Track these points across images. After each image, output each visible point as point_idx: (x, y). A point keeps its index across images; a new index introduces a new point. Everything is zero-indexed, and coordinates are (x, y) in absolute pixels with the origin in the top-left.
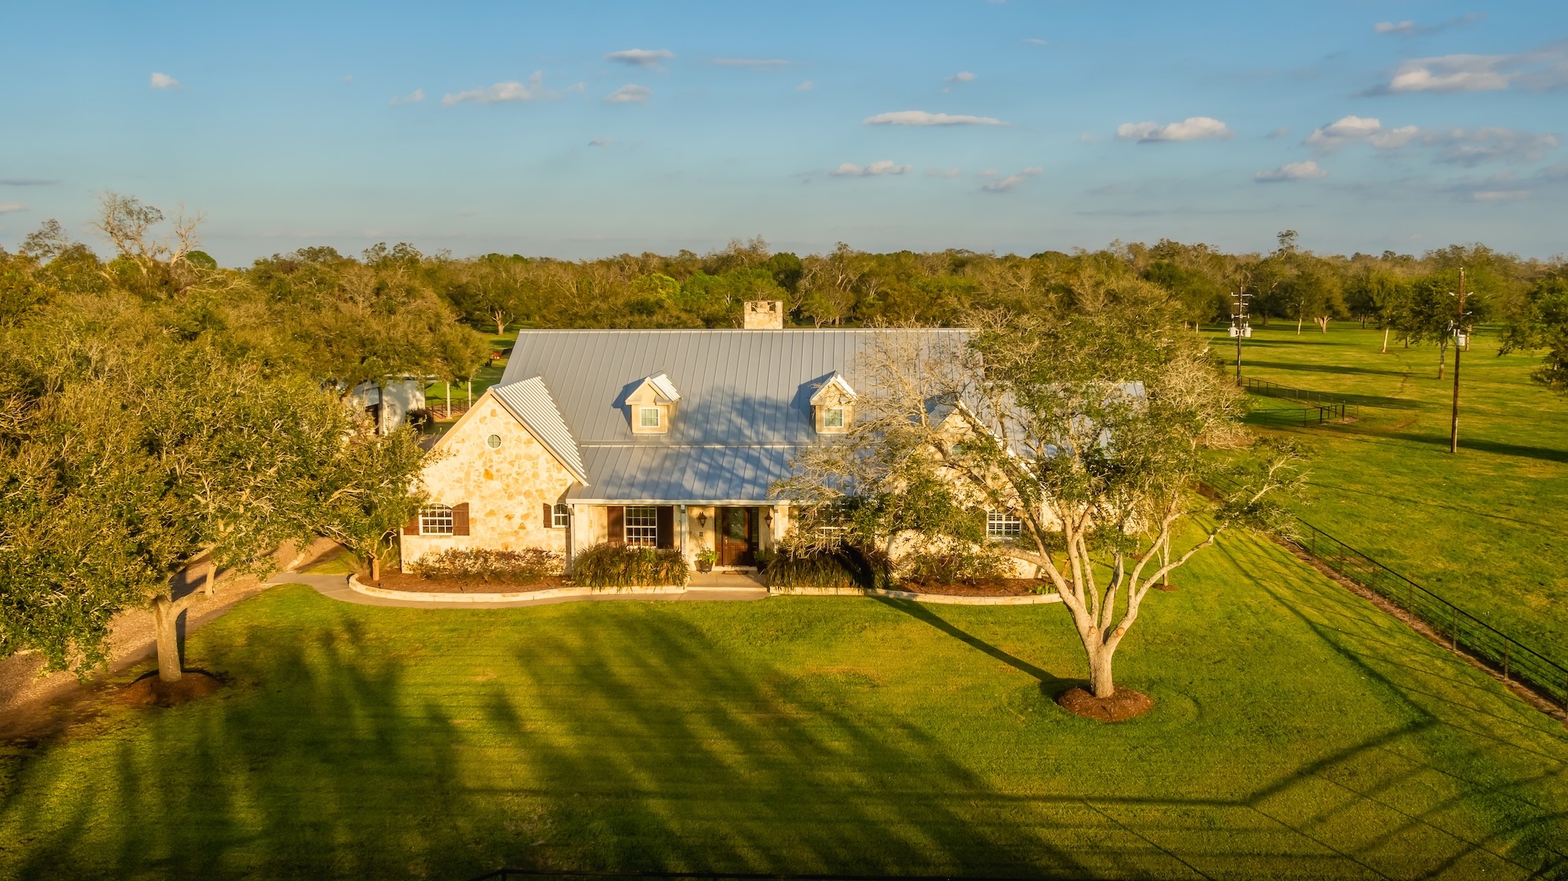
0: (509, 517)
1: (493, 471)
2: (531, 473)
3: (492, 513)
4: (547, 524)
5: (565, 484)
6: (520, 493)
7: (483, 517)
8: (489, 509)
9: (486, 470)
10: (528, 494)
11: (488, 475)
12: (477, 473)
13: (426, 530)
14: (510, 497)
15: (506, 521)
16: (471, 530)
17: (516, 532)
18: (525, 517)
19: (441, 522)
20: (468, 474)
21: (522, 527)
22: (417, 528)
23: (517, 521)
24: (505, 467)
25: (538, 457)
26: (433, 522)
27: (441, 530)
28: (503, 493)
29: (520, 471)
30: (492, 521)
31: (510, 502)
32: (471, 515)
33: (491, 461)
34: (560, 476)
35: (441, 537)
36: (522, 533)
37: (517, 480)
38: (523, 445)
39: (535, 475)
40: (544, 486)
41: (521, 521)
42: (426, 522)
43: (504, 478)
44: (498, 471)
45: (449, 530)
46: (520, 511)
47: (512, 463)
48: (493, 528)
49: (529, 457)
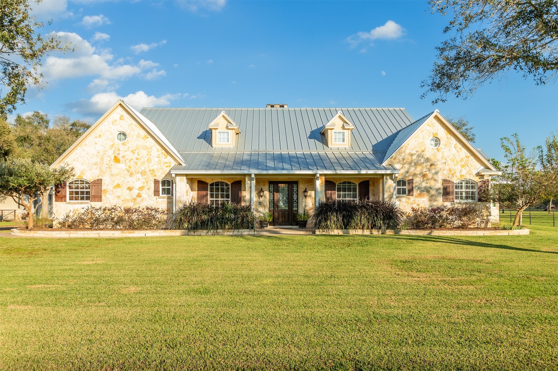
0: (130, 189)
1: (120, 157)
2: (146, 159)
3: (118, 186)
4: (156, 193)
5: (170, 166)
6: (138, 173)
7: (111, 189)
8: (115, 184)
9: (115, 157)
10: (143, 173)
11: (117, 160)
12: (109, 159)
13: (71, 199)
14: (131, 175)
15: (128, 191)
16: (103, 198)
17: (135, 199)
18: (141, 188)
19: (82, 193)
20: (102, 159)
21: (139, 196)
22: (65, 196)
23: (135, 192)
24: (129, 155)
25: (151, 148)
26: (77, 193)
27: (82, 198)
28: (126, 172)
29: (138, 157)
30: (118, 192)
31: (131, 178)
32: (103, 188)
33: (119, 150)
34: (166, 160)
35: (81, 203)
36: (139, 200)
37: (136, 163)
38: (141, 140)
39: (149, 161)
40: (155, 167)
41: (138, 192)
42: (71, 193)
43: (127, 161)
44: (123, 157)
45: (88, 198)
46: (138, 185)
47: (133, 152)
48: (118, 197)
49: (145, 148)
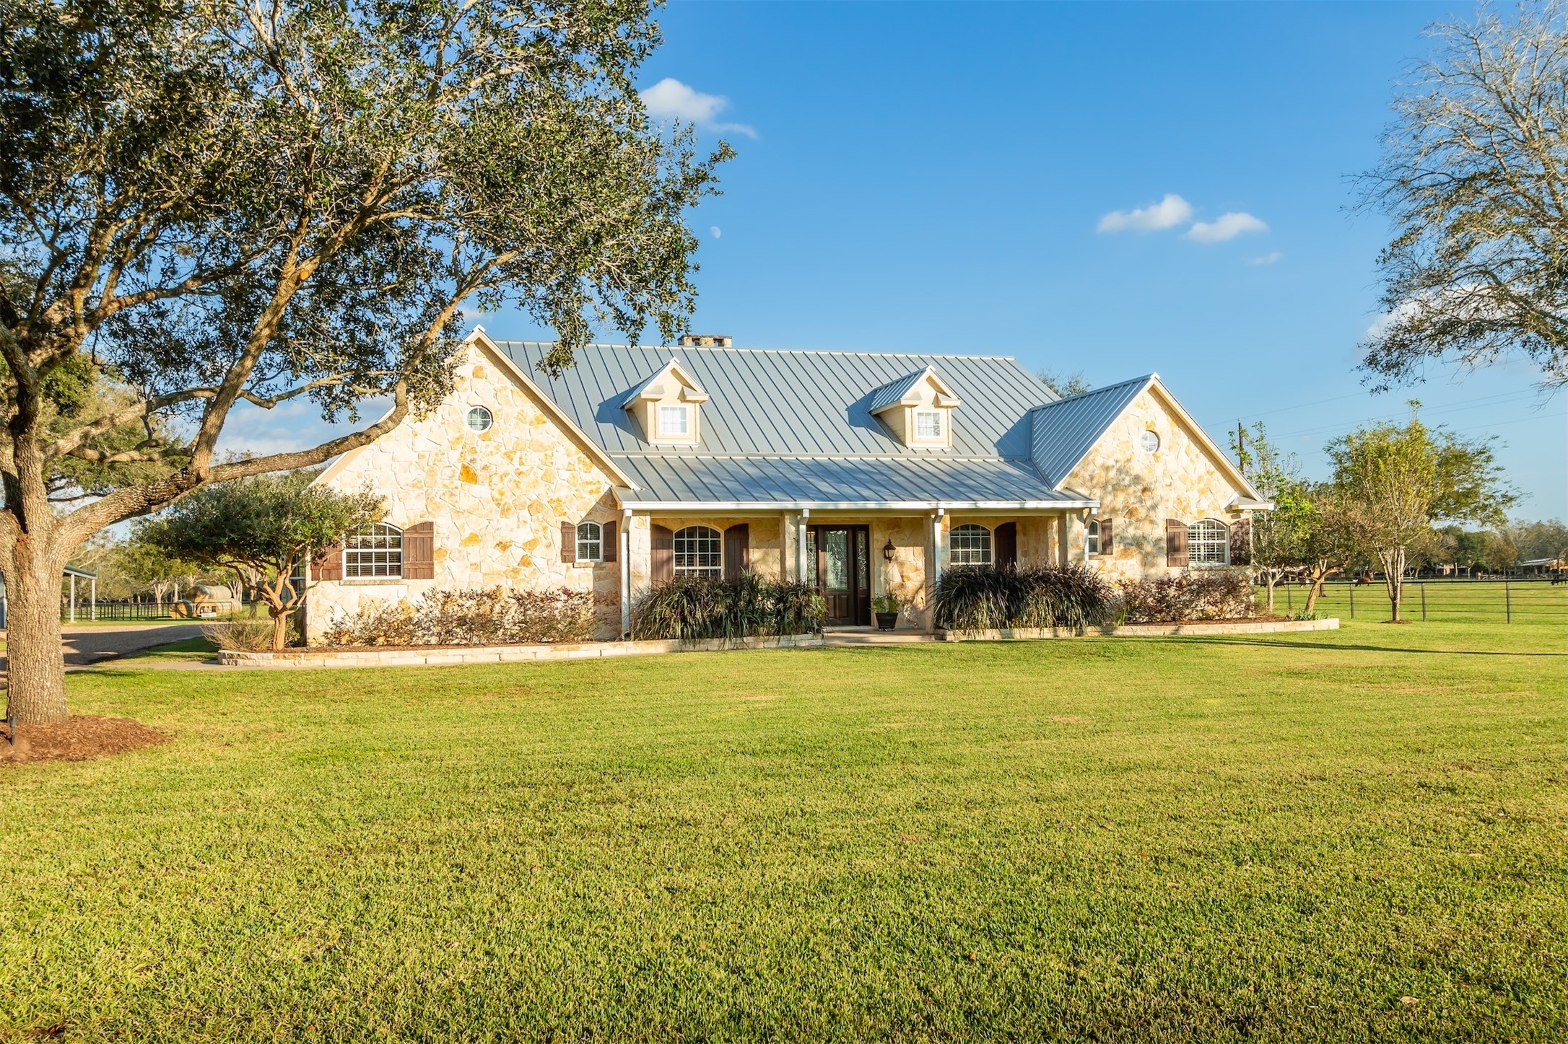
0: (503, 546)
1: (477, 467)
2: (540, 473)
3: (473, 538)
4: (567, 557)
5: (598, 491)
6: (522, 506)
7: (457, 546)
8: (466, 534)
9: (465, 467)
10: (533, 507)
11: (468, 474)
12: (449, 472)
13: (352, 571)
14: (505, 511)
15: (498, 553)
16: (437, 569)
17: (515, 571)
18: (531, 544)
19: (381, 557)
20: (432, 473)
21: (525, 562)
22: (339, 566)
23: (517, 553)
24: (498, 461)
25: (552, 447)
26: (367, 557)
27: (381, 571)
28: (493, 505)
29: (522, 469)
30: (474, 552)
31: (504, 521)
32: (437, 545)
33: (474, 451)
34: (587, 477)
35: (381, 583)
36: (525, 571)
37: (517, 484)
38: (527, 426)
39: (547, 478)
40: (563, 493)
41: (523, 553)
42: (352, 558)
43: (496, 479)
44: (485, 468)
45: (397, 570)
46: (523, 535)
47: (508, 456)
48: (475, 566)
49: (541, 447)
